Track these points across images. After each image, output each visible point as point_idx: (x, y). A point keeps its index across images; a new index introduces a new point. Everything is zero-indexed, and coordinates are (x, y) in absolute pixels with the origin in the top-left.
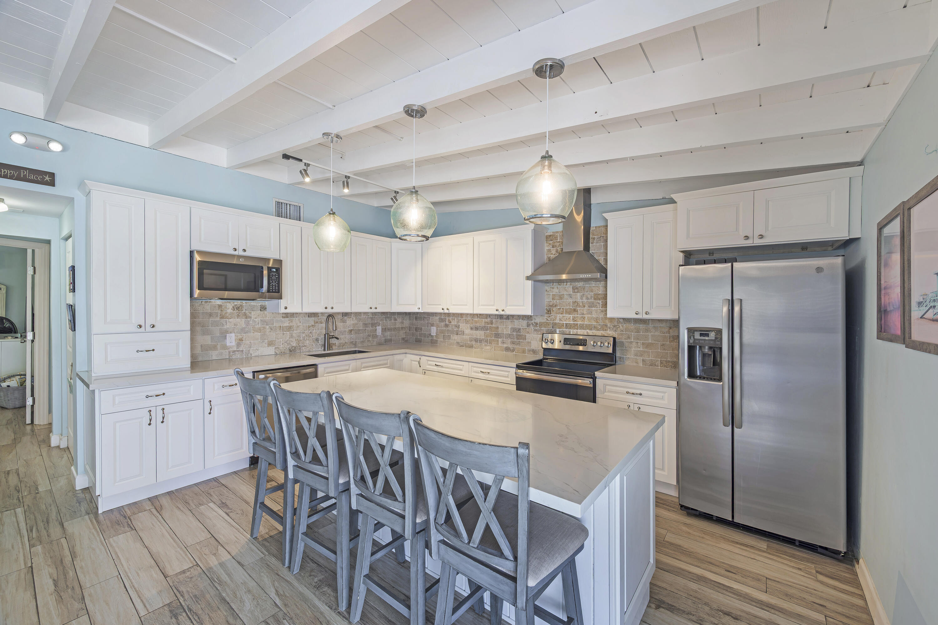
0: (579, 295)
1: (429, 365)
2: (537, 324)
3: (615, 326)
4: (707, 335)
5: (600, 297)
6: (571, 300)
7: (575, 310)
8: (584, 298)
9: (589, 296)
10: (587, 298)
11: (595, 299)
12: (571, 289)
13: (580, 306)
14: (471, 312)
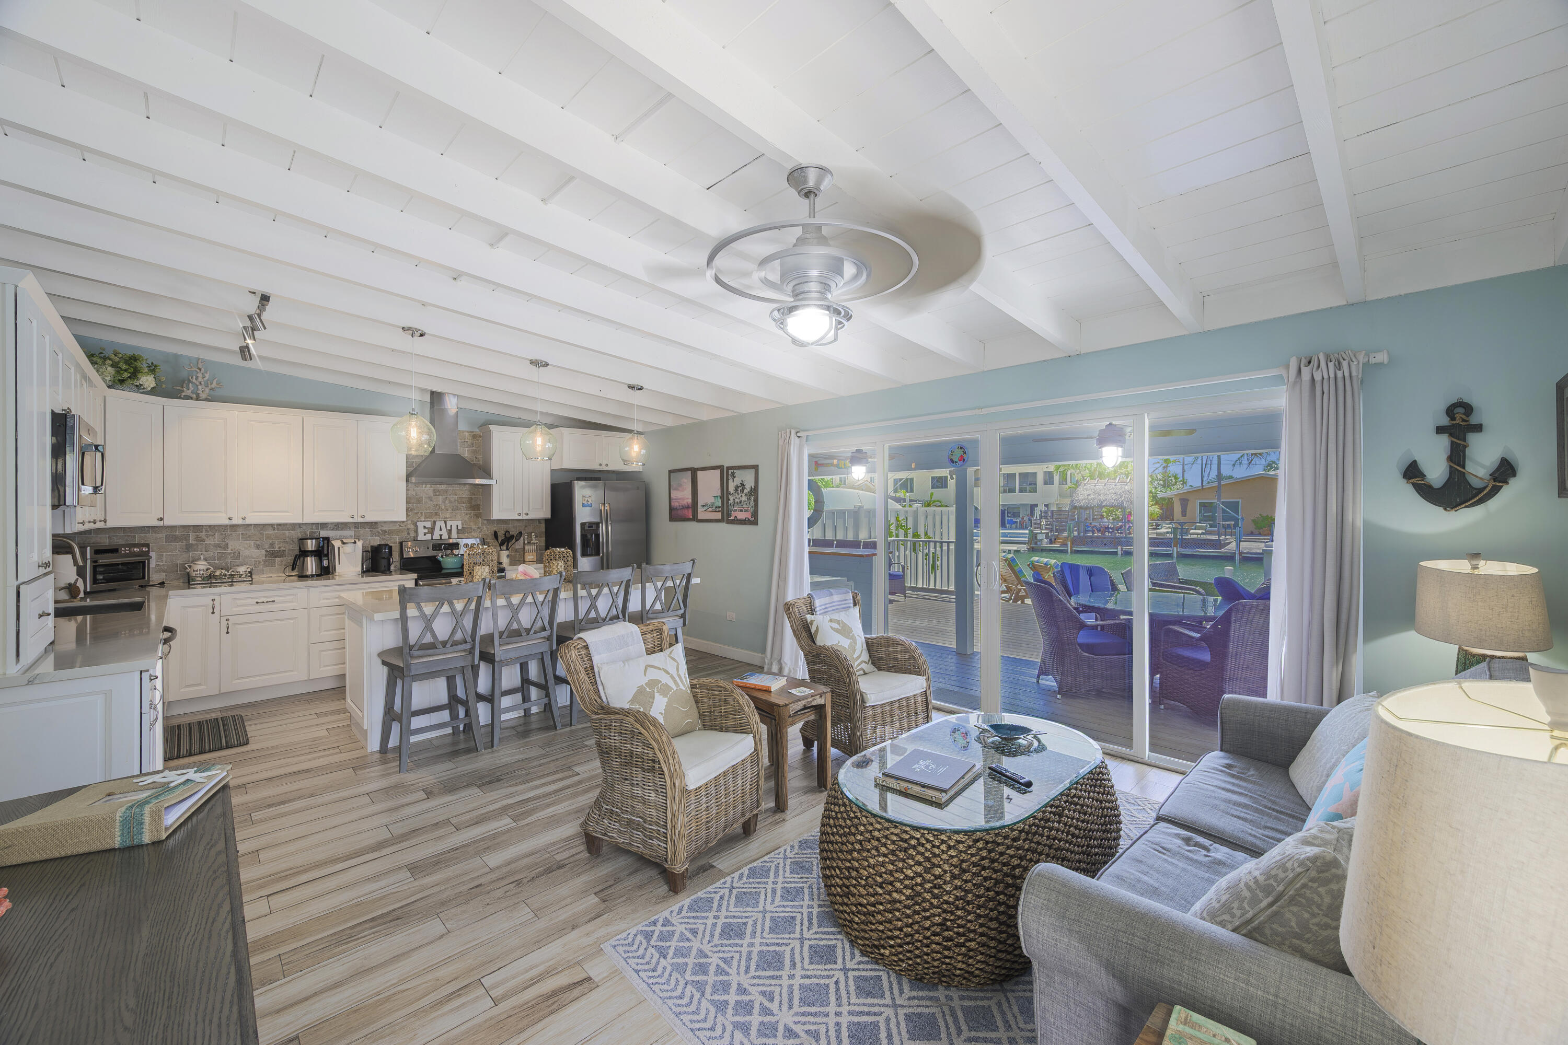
0: (441, 498)
1: (238, 606)
2: (385, 532)
3: (479, 528)
4: (592, 527)
5: (463, 500)
6: (431, 504)
7: (436, 514)
8: (447, 502)
9: (452, 500)
10: (451, 502)
11: (459, 502)
12: (431, 492)
13: (442, 510)
14: (300, 521)
